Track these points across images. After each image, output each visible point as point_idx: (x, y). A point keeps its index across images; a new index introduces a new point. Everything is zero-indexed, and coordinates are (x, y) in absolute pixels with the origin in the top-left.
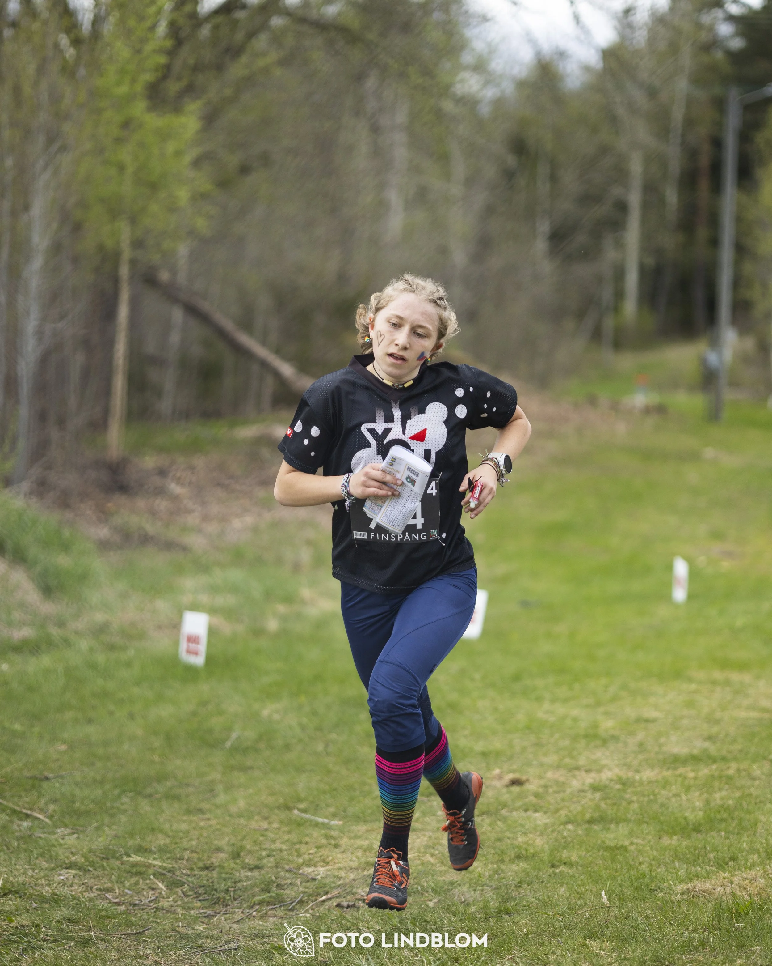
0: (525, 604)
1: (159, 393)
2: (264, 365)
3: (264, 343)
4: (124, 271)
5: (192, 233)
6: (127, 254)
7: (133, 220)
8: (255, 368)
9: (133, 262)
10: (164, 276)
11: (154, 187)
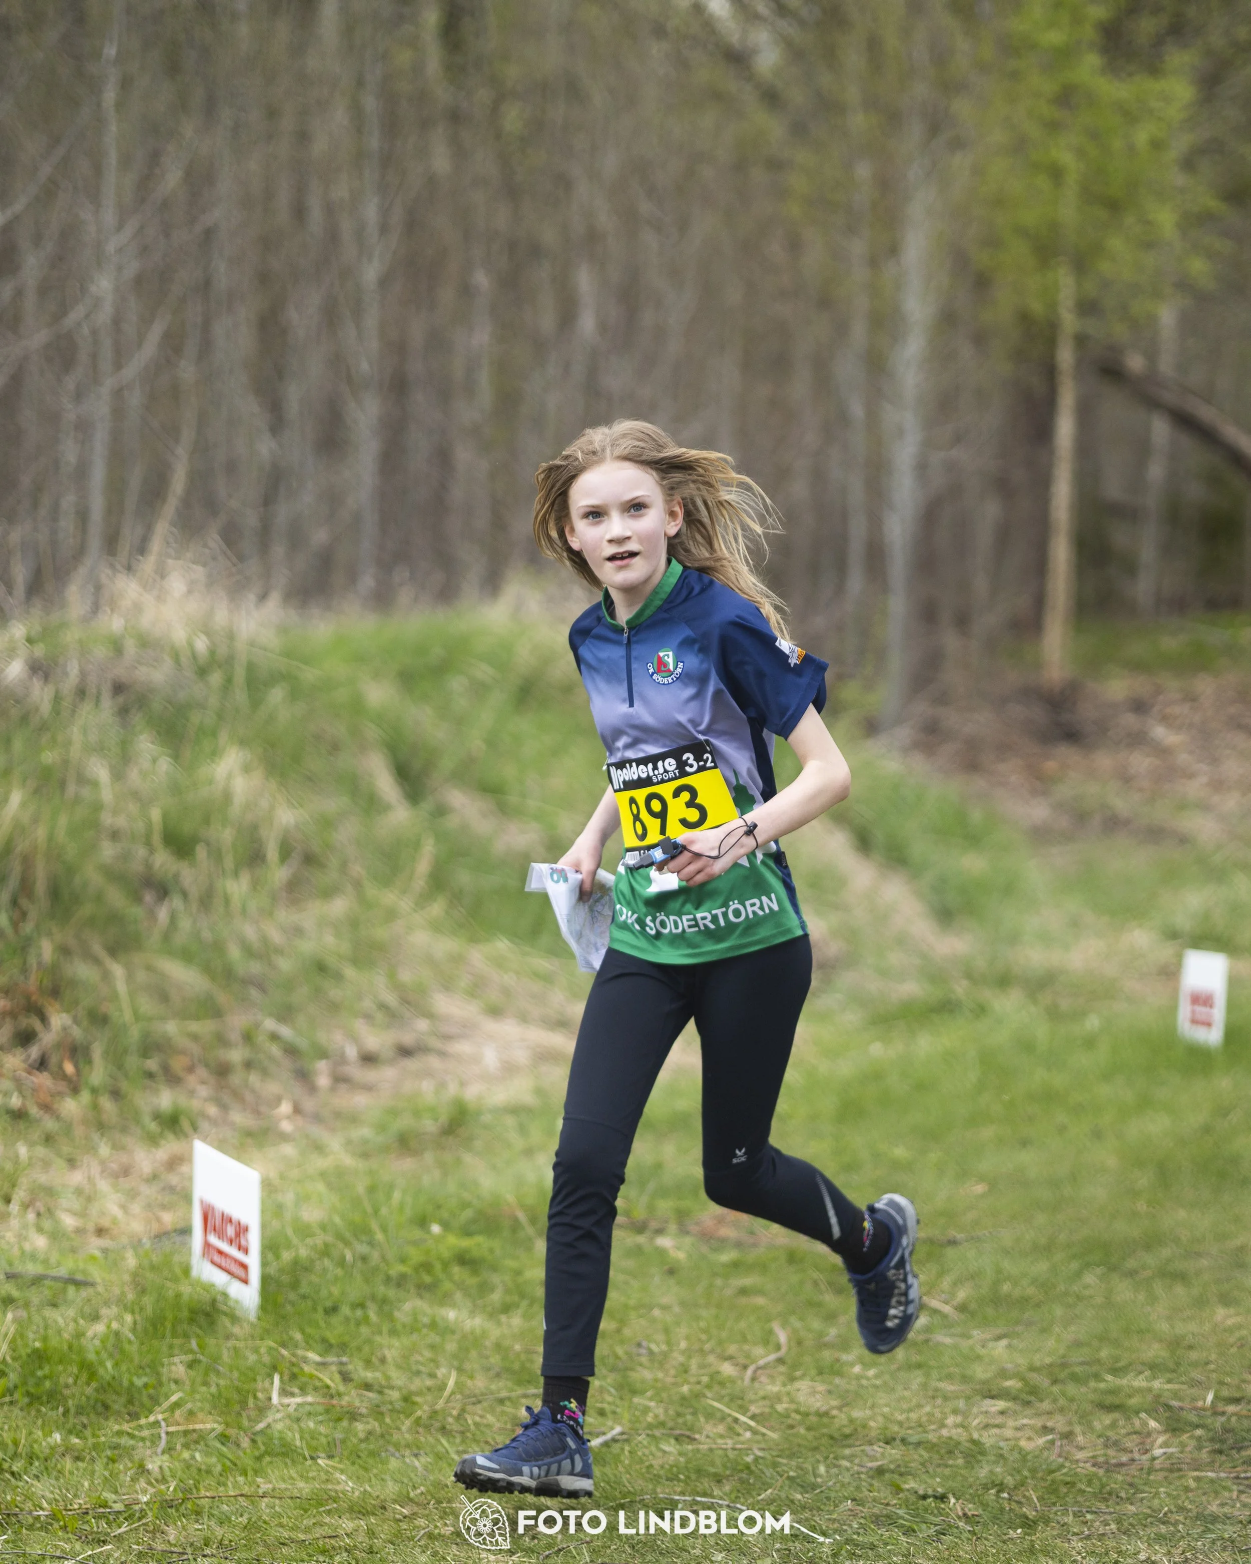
1: (1131, 568)
4: (1066, 357)
5: (1183, 284)
6: (1069, 325)
7: (1080, 266)
10: (1135, 363)
11: (1114, 206)
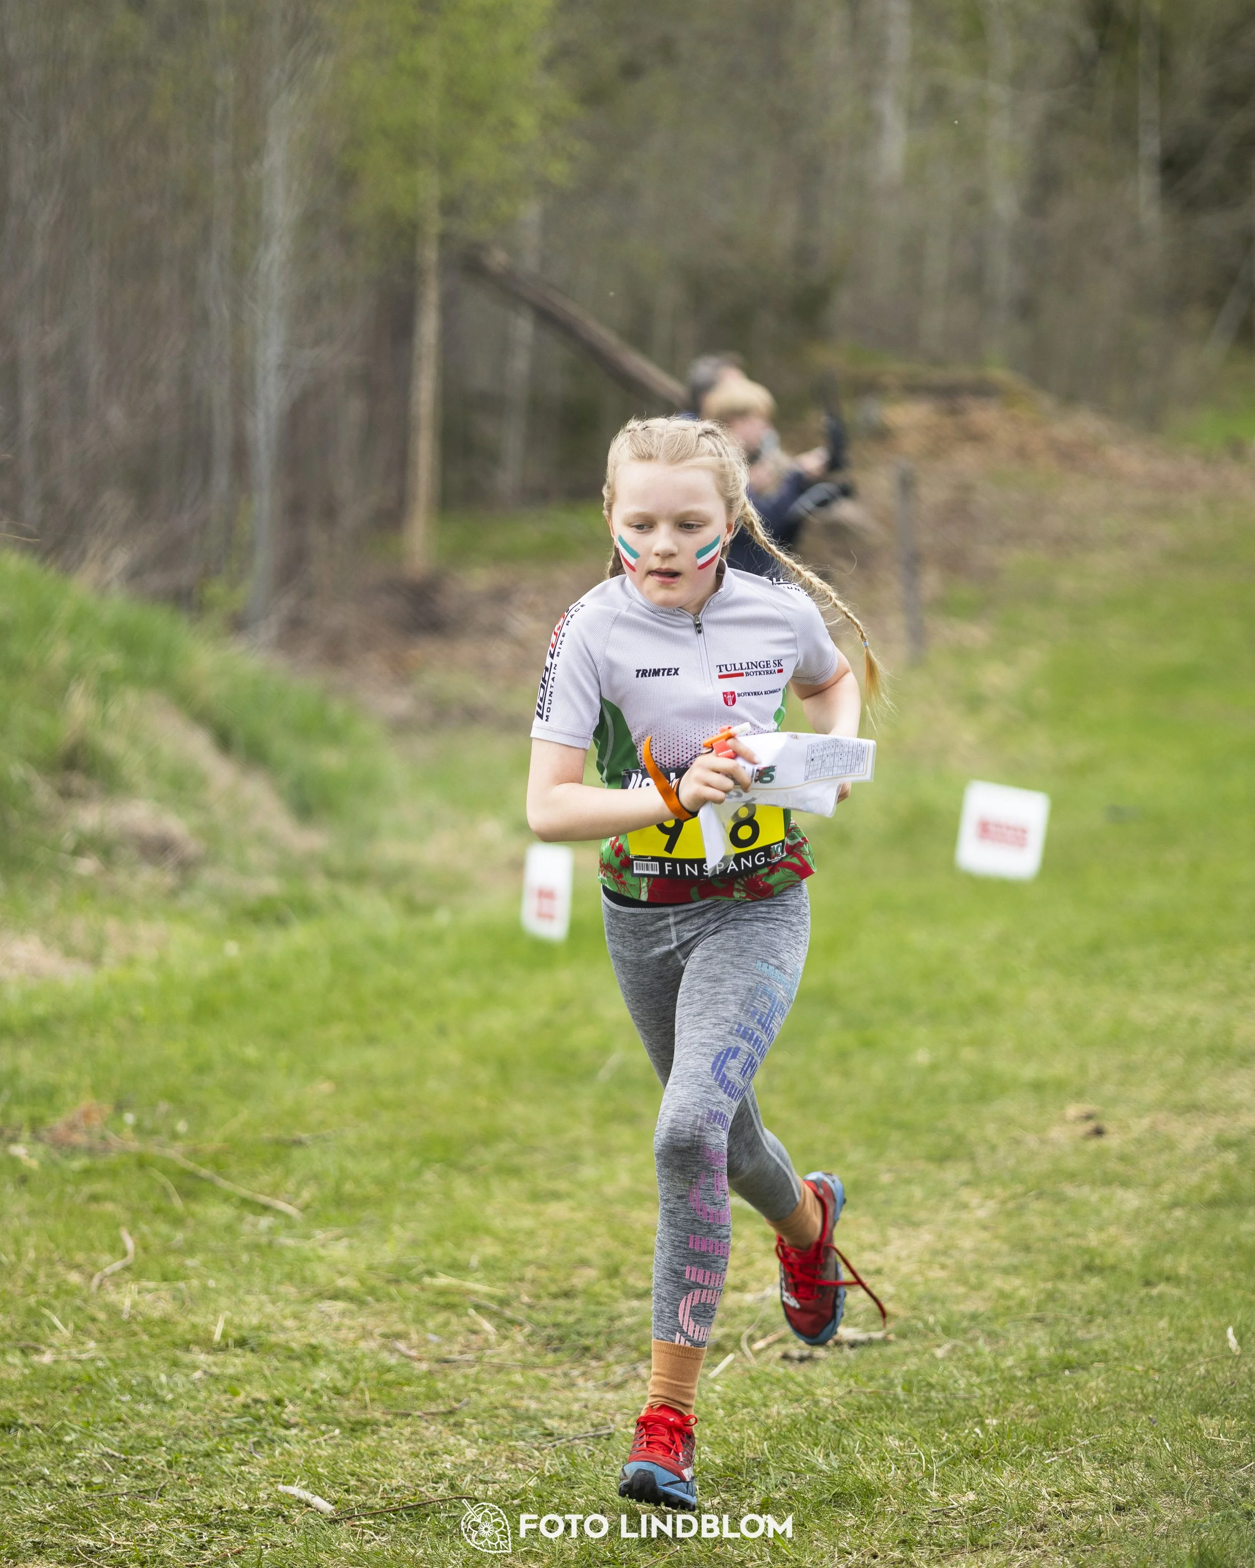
0: (1117, 814)
1: (493, 457)
4: (430, 255)
5: (543, 186)
6: (434, 225)
7: (445, 165)
9: (444, 238)
10: (498, 259)
11: (478, 108)
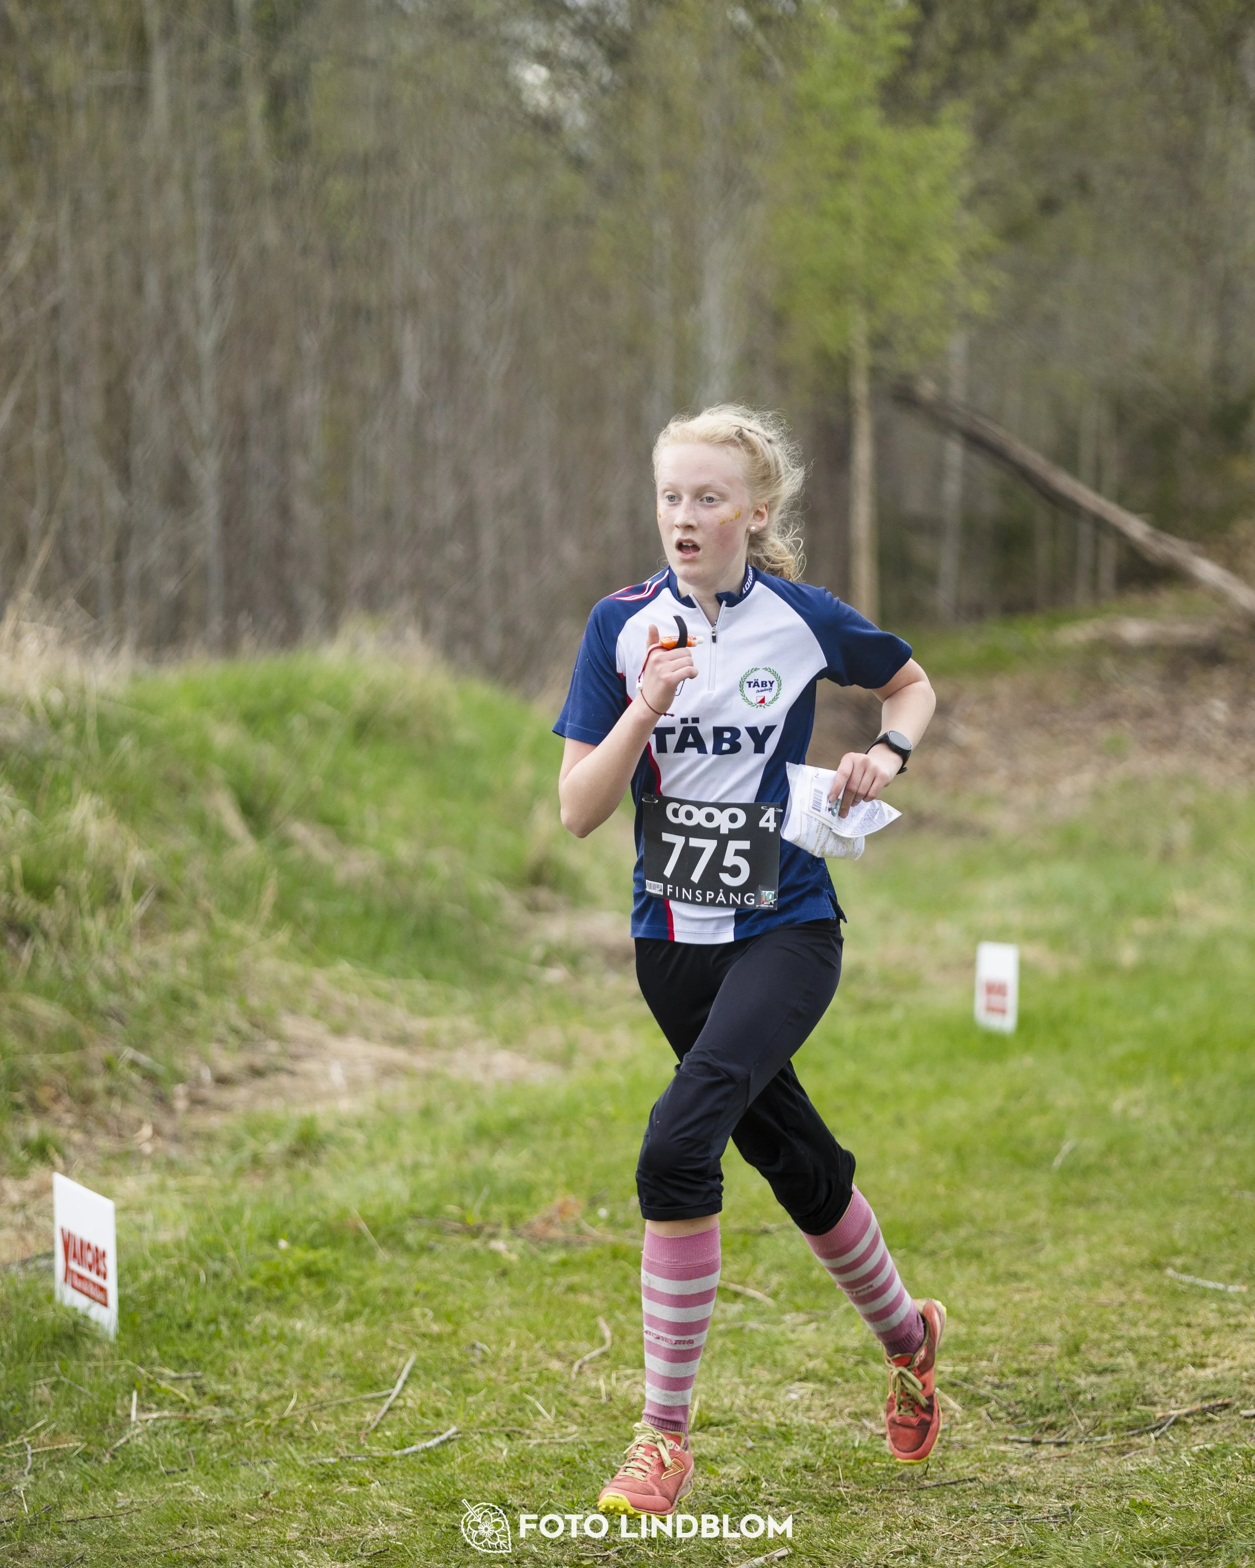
1: (931, 578)
2: (1100, 523)
3: (1097, 488)
4: (861, 387)
5: (967, 318)
6: (863, 357)
7: (870, 304)
8: (1085, 529)
9: (875, 372)
10: (927, 389)
11: (901, 248)
